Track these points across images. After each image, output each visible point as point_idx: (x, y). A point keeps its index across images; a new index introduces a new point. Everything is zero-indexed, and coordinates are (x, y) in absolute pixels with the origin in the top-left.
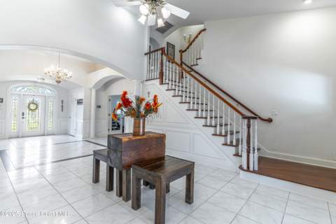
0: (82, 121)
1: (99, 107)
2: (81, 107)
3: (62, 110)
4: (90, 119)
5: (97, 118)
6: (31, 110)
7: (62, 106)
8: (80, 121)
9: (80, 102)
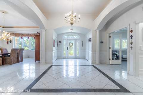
0: (91, 52)
1: (102, 42)
2: (91, 43)
3: (83, 46)
4: (96, 51)
5: (100, 50)
6: (70, 46)
7: (83, 44)
8: (90, 52)
9: (90, 40)
